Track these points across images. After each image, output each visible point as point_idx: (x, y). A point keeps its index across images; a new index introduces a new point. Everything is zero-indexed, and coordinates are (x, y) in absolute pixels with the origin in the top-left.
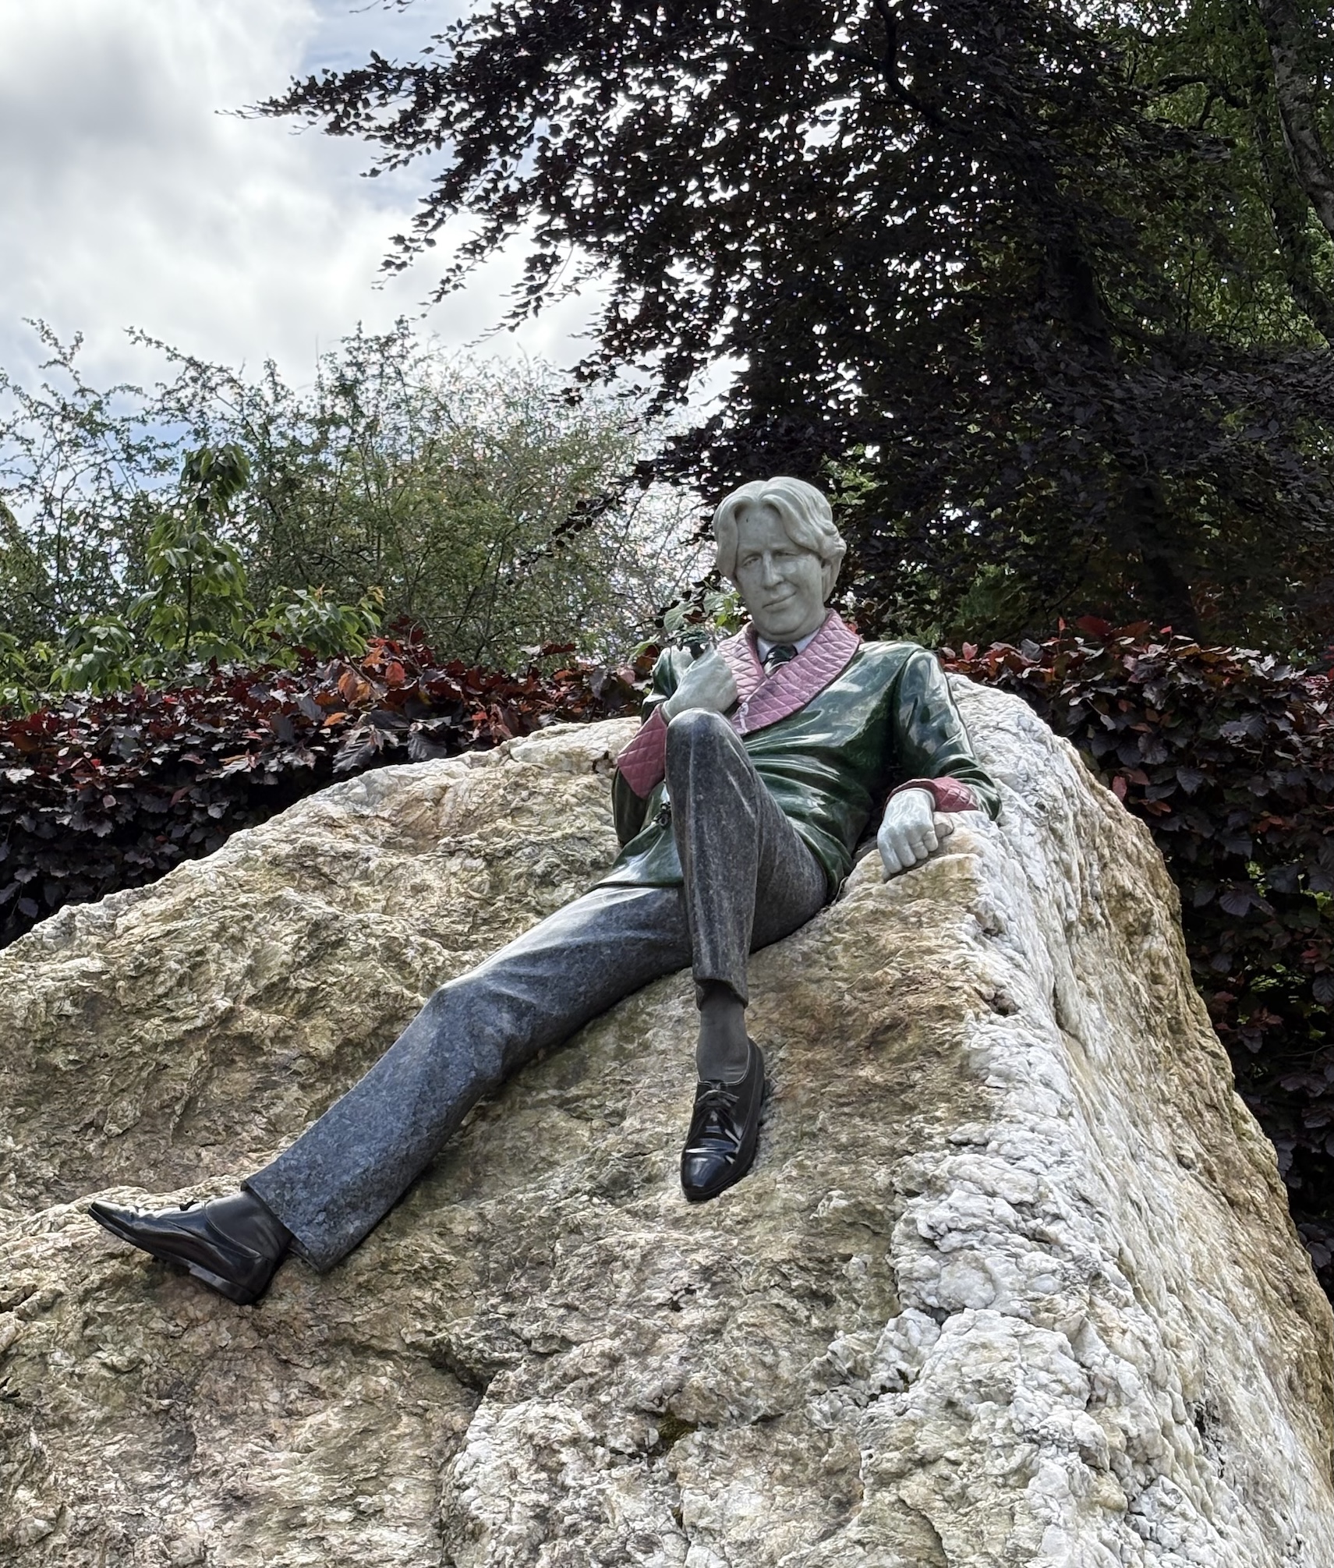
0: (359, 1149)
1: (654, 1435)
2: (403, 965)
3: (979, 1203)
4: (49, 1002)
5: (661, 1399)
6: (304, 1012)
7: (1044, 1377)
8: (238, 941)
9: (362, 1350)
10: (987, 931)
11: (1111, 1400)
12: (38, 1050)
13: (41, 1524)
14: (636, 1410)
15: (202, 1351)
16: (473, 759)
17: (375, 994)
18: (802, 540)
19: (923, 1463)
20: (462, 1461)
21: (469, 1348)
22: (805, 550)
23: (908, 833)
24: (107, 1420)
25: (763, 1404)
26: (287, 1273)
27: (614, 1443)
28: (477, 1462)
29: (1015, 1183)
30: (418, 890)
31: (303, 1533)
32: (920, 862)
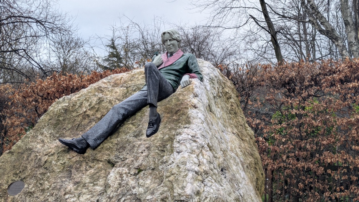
0: (100, 130)
1: (137, 172)
2: (112, 104)
3: (186, 136)
4: (60, 110)
5: (138, 166)
6: (97, 111)
7: (192, 161)
8: (88, 100)
9: (98, 160)
10: (195, 96)
11: (202, 165)
12: (58, 117)
13: (48, 186)
14: (135, 168)
15: (75, 161)
16: (127, 73)
17: (107, 108)
18: (173, 38)
19: (173, 174)
20: (109, 176)
21: (113, 160)
22: (174, 39)
23: (185, 82)
24: (60, 171)
25: (153, 167)
26: (88, 149)
27: (131, 173)
28: (111, 176)
29: (192, 133)
30: (116, 92)
31: (86, 187)
32: (187, 86)
